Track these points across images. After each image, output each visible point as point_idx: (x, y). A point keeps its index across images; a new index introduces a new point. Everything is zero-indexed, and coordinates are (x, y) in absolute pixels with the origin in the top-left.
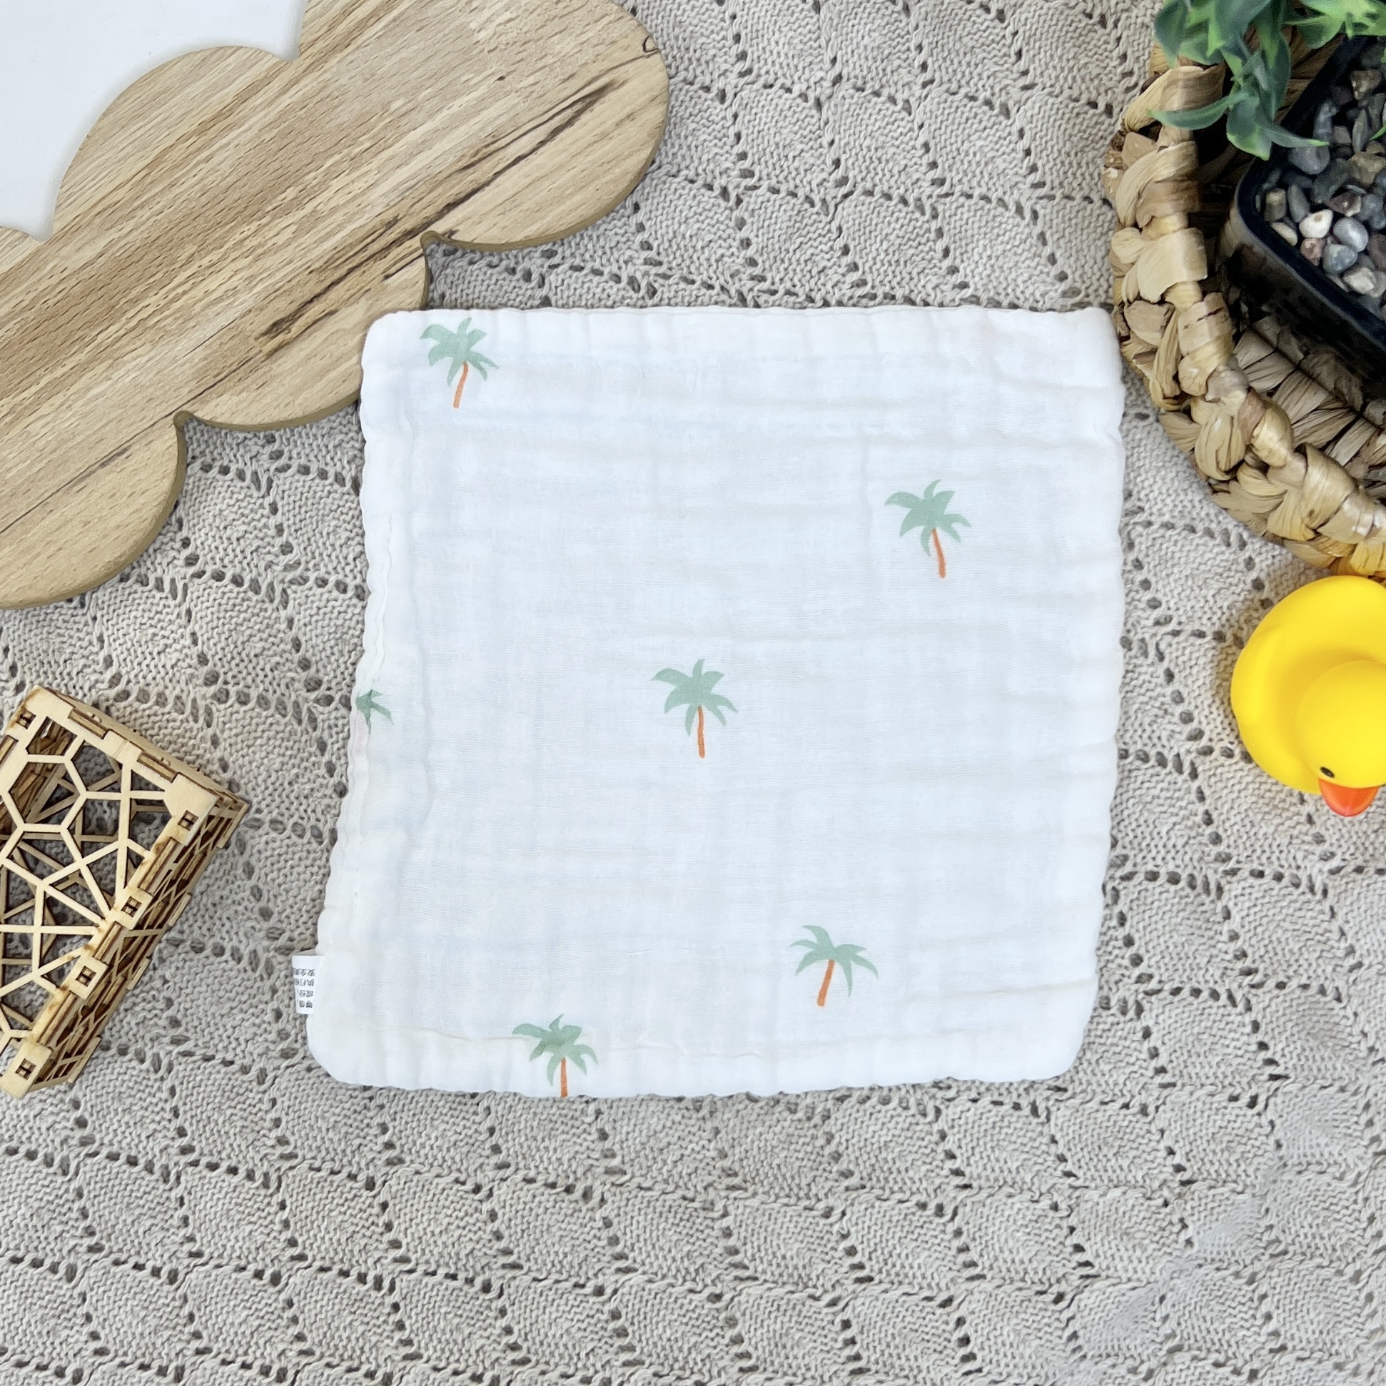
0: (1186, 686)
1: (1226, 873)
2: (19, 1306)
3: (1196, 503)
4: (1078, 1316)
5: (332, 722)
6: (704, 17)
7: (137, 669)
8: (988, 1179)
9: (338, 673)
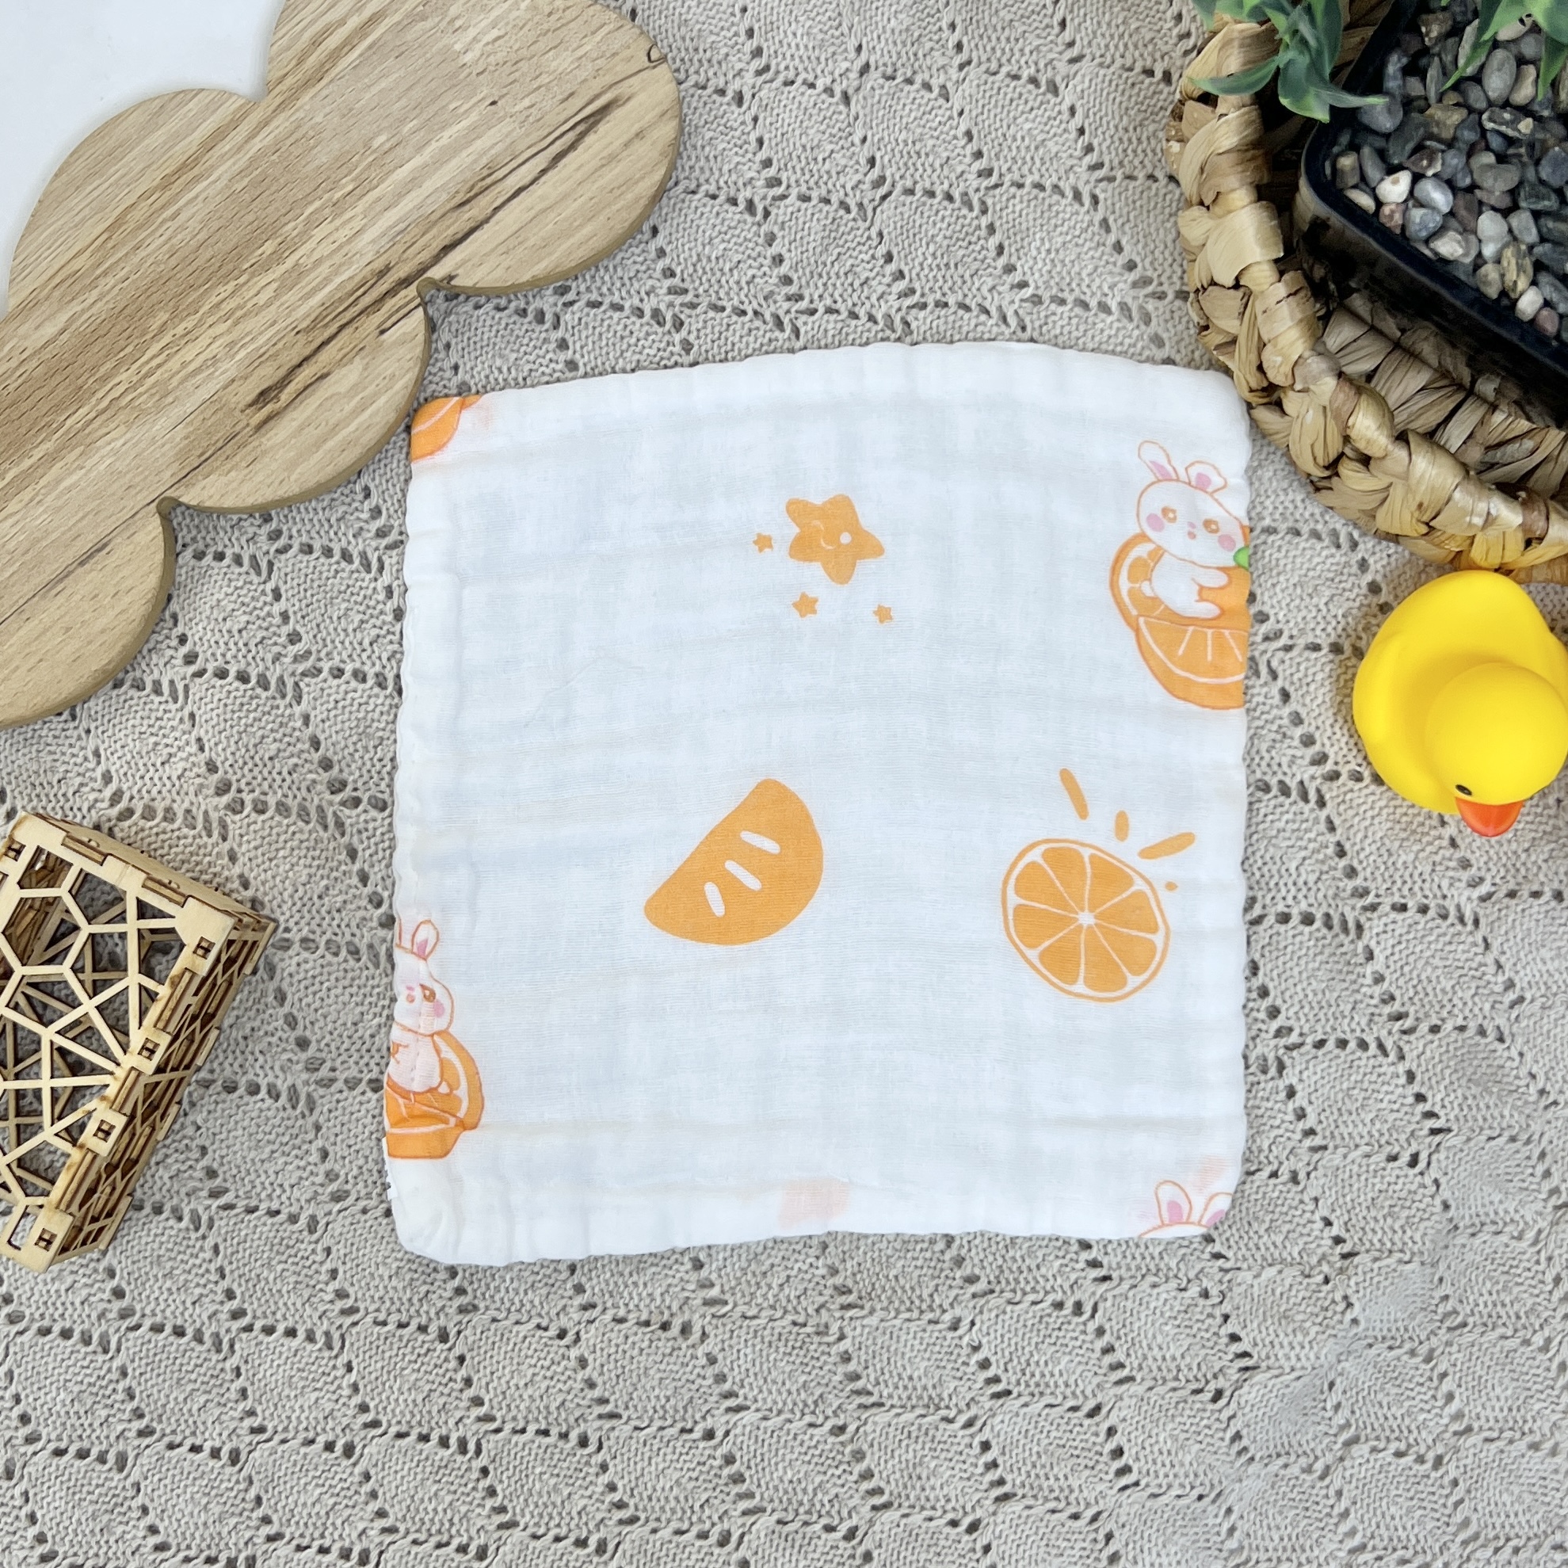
0: (1304, 705)
1: (1365, 909)
2: (67, 1503)
3: (1299, 504)
4: (1239, 1414)
5: (361, 826)
6: (711, 14)
7: (140, 783)
8: (1129, 1269)
9: (364, 771)
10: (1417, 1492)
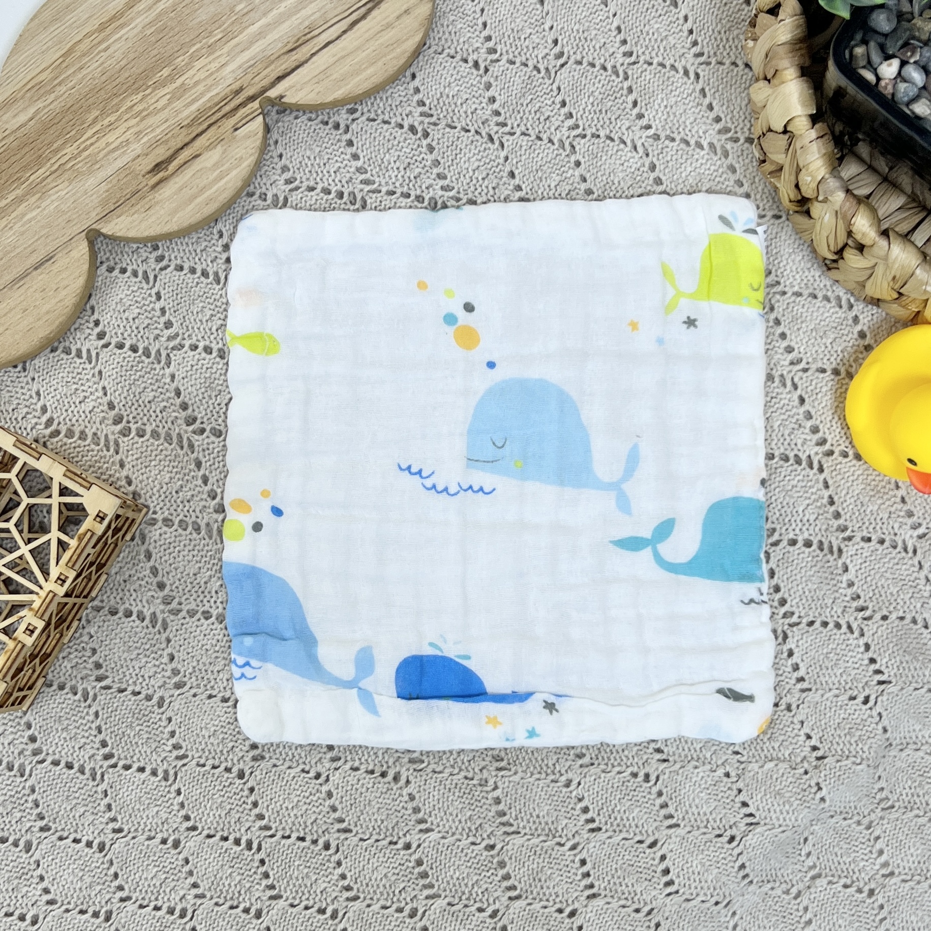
0: (814, 407)
1: (844, 539)
3: (817, 278)
4: (745, 852)
5: (205, 446)
7: (64, 414)
8: (680, 756)
9: (208, 411)
10: (856, 911)
